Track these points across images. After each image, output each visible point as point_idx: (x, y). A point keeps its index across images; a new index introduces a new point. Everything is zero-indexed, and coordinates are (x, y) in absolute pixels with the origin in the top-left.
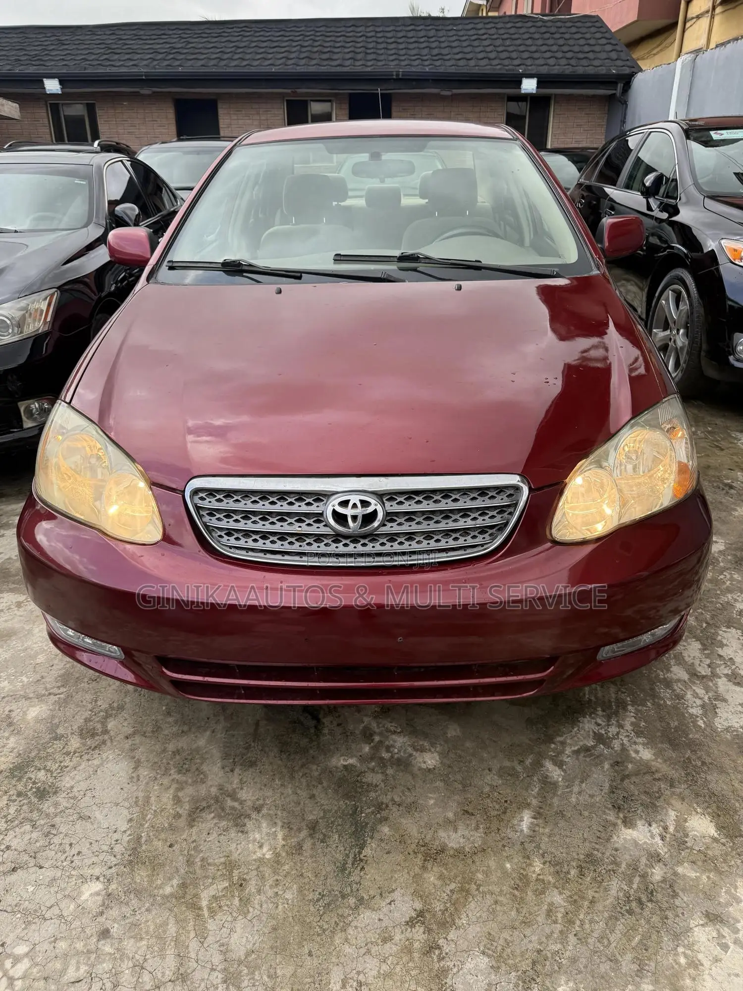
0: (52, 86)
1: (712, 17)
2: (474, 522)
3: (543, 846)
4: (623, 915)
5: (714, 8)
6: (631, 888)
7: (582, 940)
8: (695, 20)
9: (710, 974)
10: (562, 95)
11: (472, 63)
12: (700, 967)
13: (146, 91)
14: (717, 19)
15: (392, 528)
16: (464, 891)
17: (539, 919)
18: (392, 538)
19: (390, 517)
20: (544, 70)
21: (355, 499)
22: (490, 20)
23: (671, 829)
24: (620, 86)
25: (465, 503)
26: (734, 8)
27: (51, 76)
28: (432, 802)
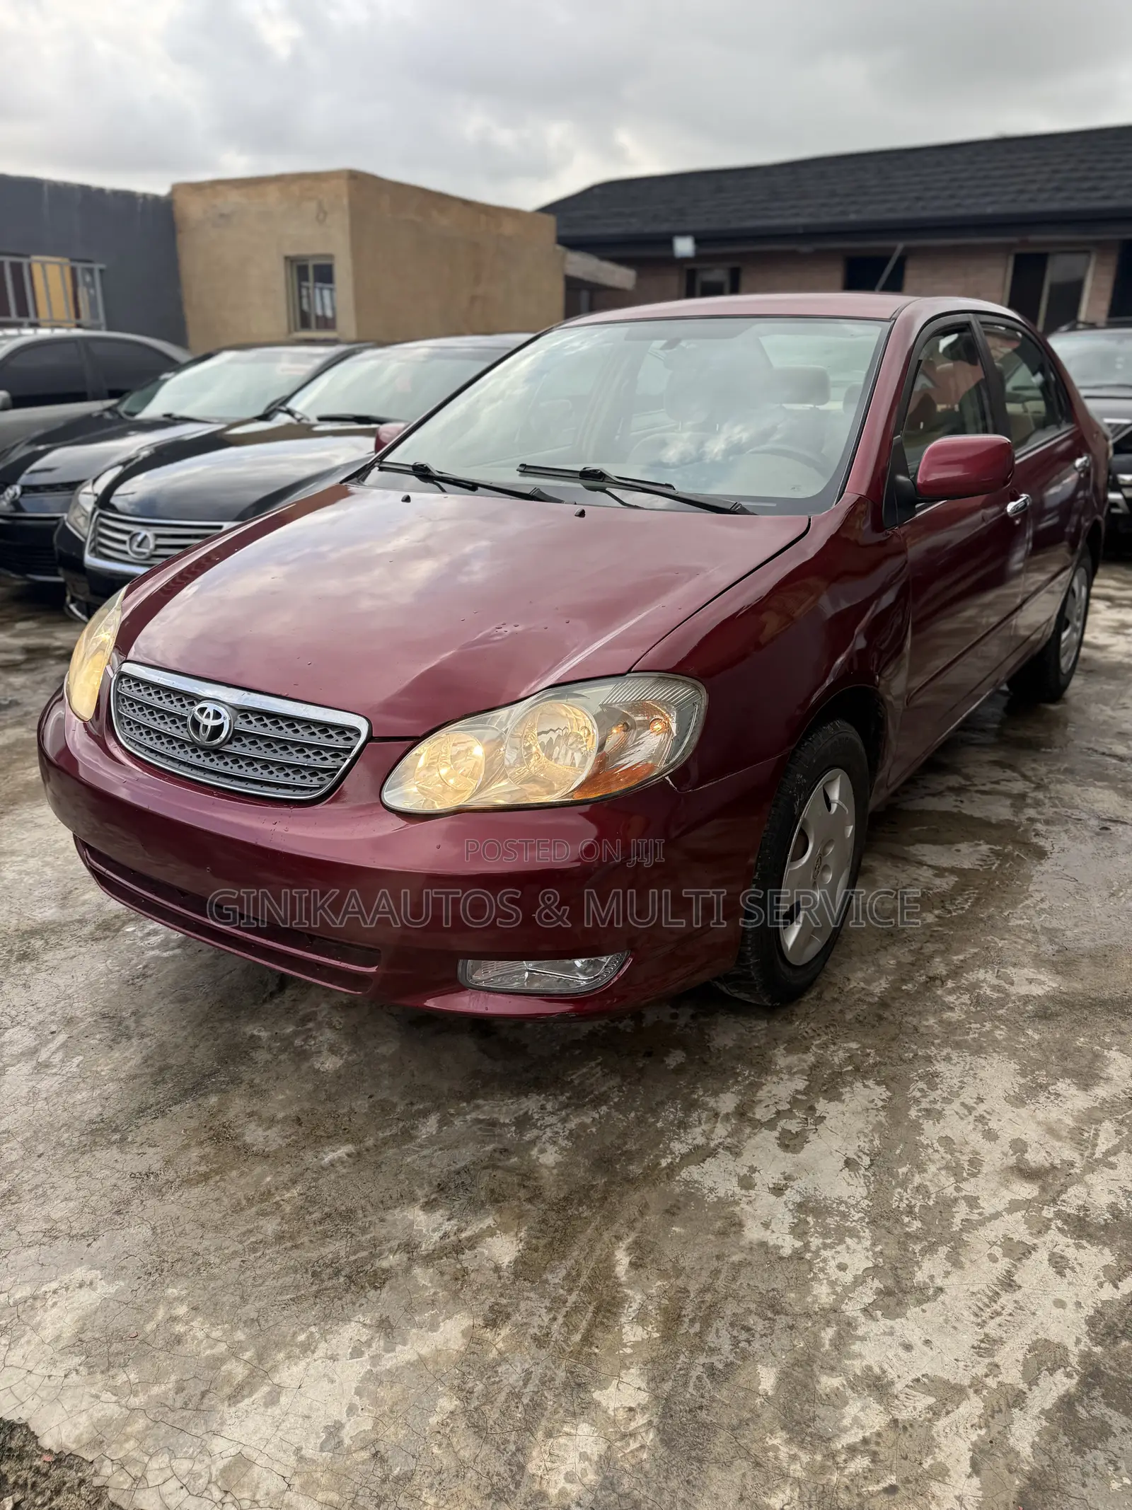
0: (684, 247)
2: (305, 760)
3: (320, 1182)
4: (307, 1272)
6: (348, 1257)
7: (242, 1269)
9: (308, 1364)
12: (309, 1353)
13: (805, 248)
15: (235, 748)
16: (205, 1177)
17: (232, 1232)
18: (237, 759)
19: (237, 736)
21: (211, 707)
23: (463, 1235)
25: (304, 736)
27: (683, 234)
28: (281, 1097)
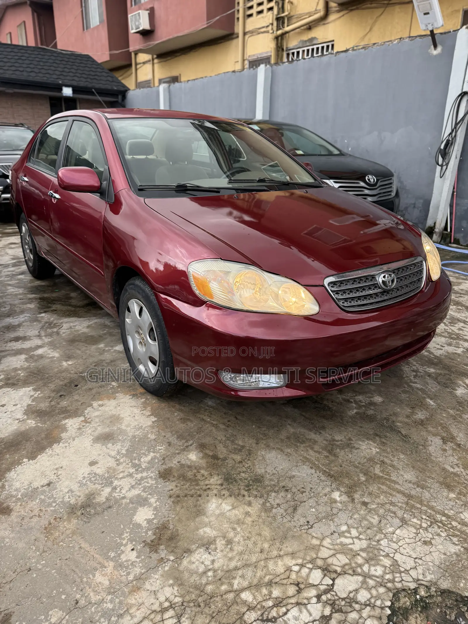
1: (153, 64)
5: (153, 60)
8: (142, 65)
10: (83, 99)
11: (25, 74)
14: (156, 66)
20: (75, 83)
22: (13, 47)
24: (120, 97)
26: (165, 61)
